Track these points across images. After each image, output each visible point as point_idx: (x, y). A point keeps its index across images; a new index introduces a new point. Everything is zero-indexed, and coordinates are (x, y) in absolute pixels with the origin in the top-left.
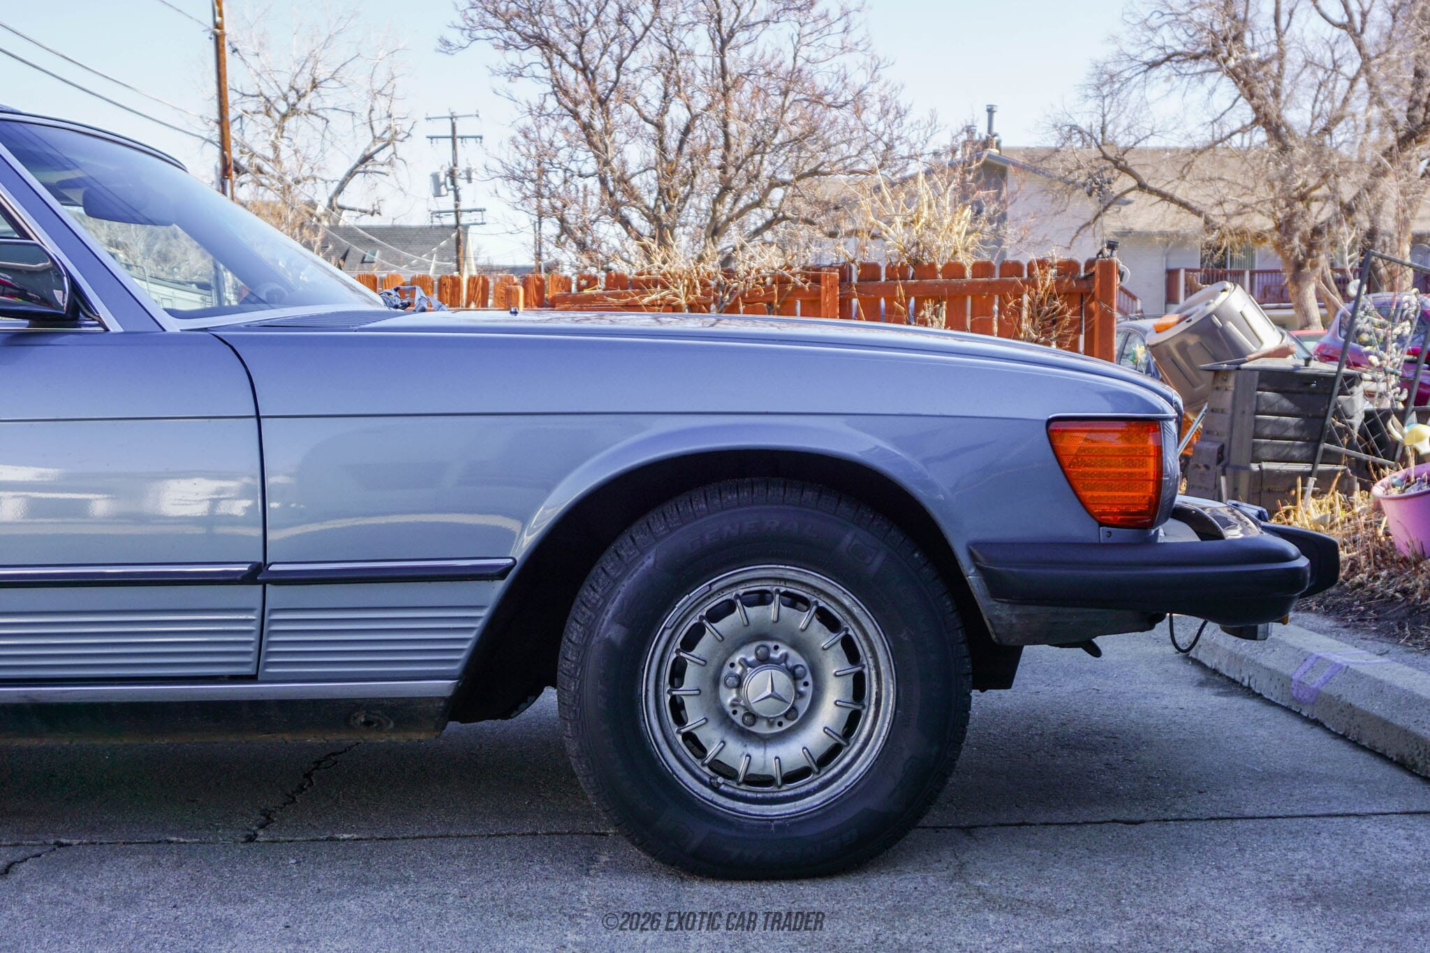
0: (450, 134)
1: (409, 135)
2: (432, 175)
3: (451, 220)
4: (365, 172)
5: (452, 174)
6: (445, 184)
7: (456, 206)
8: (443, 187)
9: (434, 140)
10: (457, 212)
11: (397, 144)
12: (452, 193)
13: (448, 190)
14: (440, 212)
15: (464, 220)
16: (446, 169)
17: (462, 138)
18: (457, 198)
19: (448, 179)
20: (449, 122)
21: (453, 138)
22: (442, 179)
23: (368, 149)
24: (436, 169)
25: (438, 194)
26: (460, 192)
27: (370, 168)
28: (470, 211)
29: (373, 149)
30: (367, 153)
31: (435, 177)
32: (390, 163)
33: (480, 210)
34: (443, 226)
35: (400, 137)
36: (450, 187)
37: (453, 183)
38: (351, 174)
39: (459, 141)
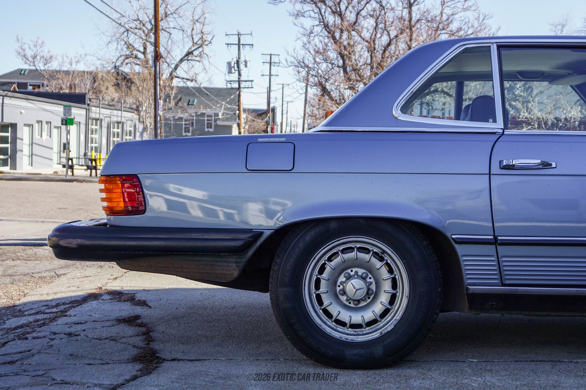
0: (237, 43)
1: (210, 42)
2: (227, 63)
3: (236, 85)
4: (188, 60)
5: (238, 62)
6: (234, 67)
7: (239, 78)
8: (233, 69)
9: (229, 46)
10: (239, 82)
11: (204, 46)
12: (237, 72)
13: (235, 70)
14: (231, 81)
15: (243, 85)
16: (235, 60)
17: (243, 45)
18: (240, 75)
19: (236, 65)
20: (237, 37)
21: (239, 45)
22: (232, 65)
23: (190, 48)
24: (230, 60)
25: (230, 72)
26: (241, 72)
27: (190, 58)
28: (246, 81)
29: (193, 49)
30: (190, 51)
31: (229, 64)
32: (200, 56)
33: (251, 81)
34: (232, 88)
35: (206, 43)
36: (236, 69)
37: (238, 67)
38: (181, 60)
39: (241, 46)
